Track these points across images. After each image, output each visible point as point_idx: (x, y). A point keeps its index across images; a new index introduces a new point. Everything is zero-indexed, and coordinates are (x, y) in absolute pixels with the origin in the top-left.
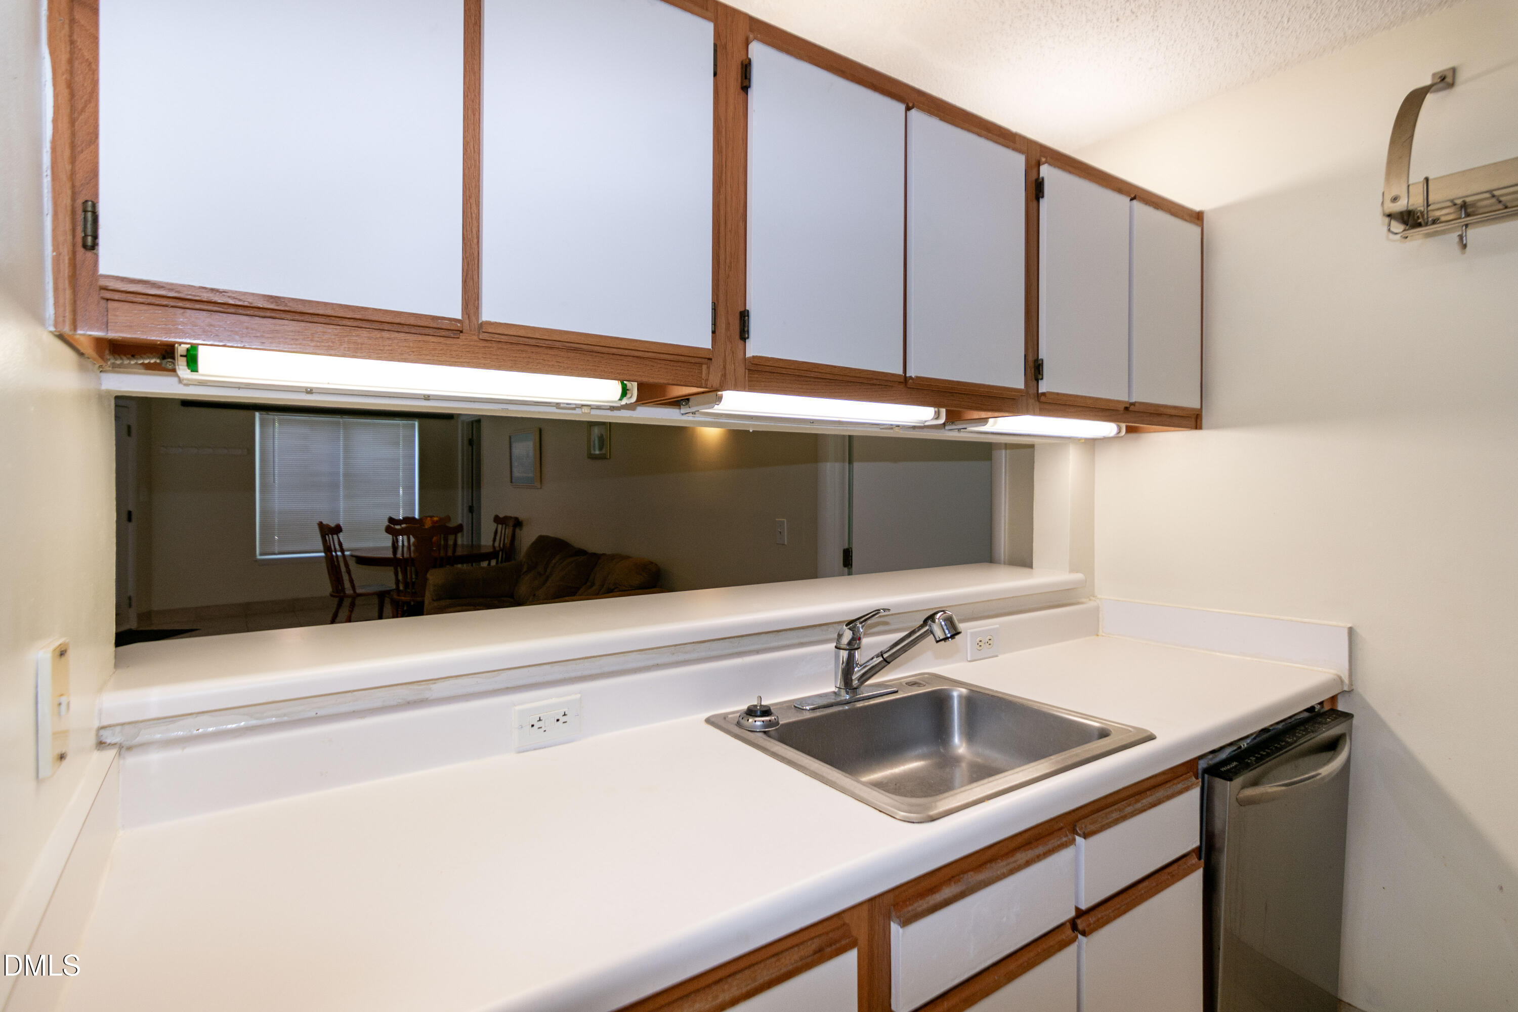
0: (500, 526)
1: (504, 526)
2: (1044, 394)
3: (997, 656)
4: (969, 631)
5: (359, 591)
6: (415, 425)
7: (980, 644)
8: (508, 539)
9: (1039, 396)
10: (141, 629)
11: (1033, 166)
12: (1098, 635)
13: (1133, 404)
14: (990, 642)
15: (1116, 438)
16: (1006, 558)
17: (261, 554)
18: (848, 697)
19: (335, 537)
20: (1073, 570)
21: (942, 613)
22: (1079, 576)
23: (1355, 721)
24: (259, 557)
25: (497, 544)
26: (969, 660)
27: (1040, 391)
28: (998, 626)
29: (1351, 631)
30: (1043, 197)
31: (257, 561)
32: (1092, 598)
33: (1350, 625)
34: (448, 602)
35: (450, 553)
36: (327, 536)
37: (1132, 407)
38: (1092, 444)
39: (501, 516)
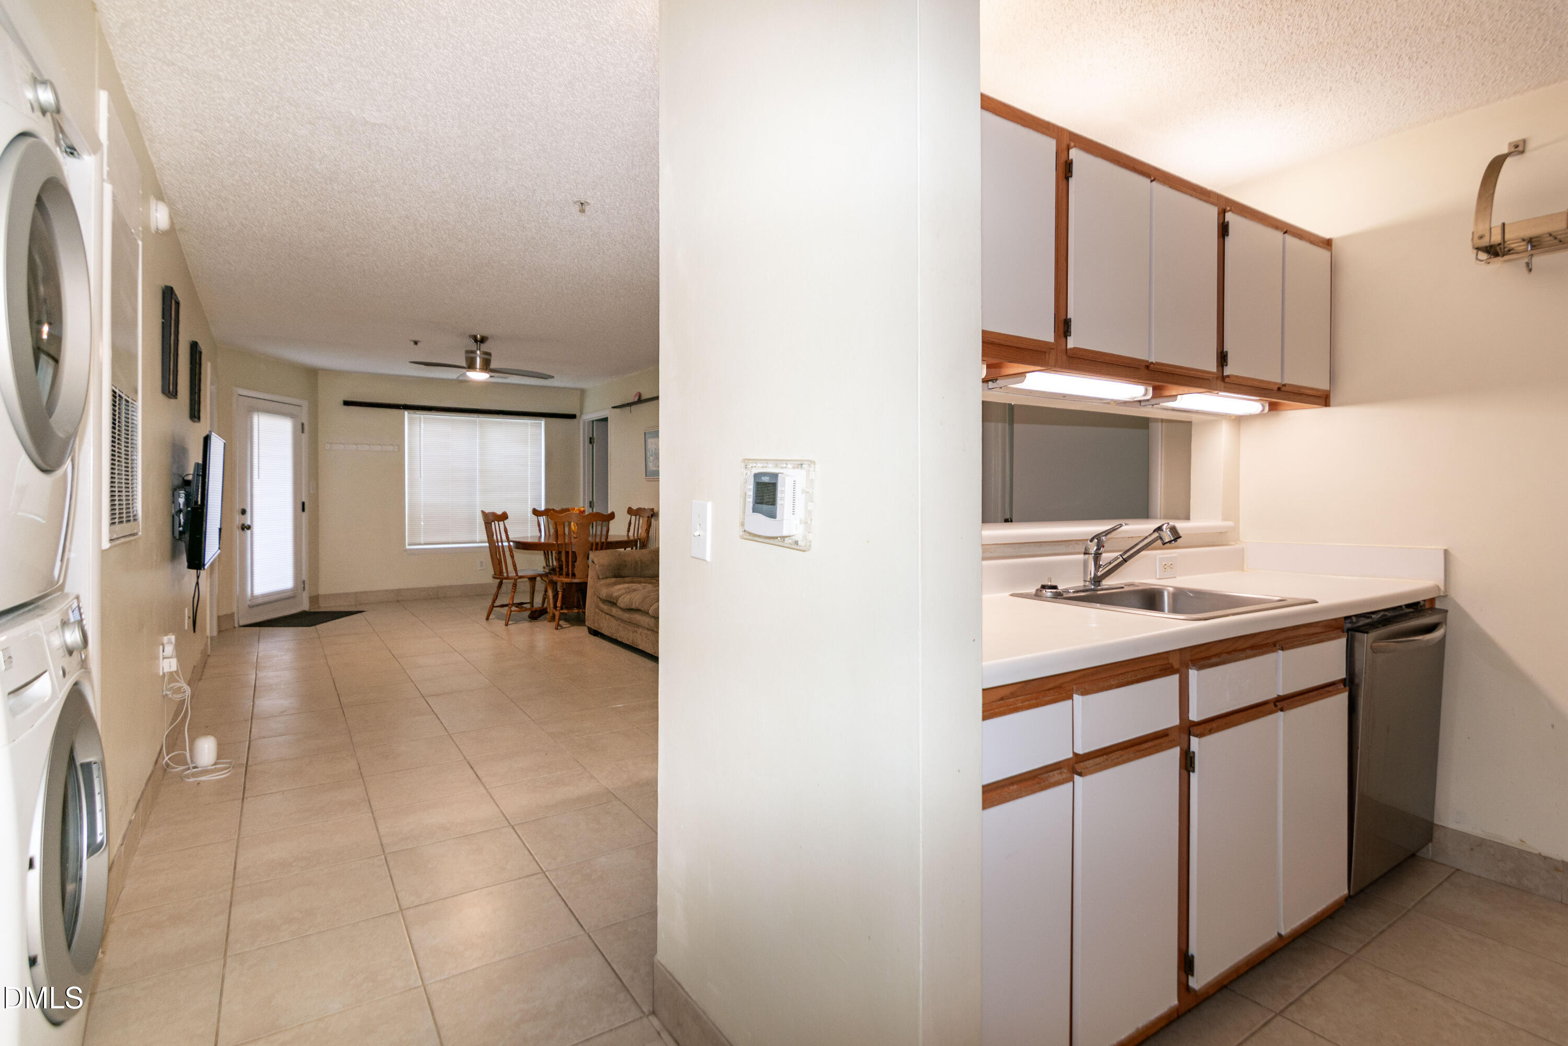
0: (633, 518)
1: (638, 517)
2: (1228, 376)
3: (1175, 577)
4: (1158, 556)
5: (520, 574)
6: (541, 423)
7: (1165, 567)
8: (642, 530)
9: (1223, 378)
10: (312, 611)
11: (1222, 213)
12: (1243, 571)
13: (1284, 385)
14: (1171, 566)
15: (1261, 415)
16: (1162, 513)
17: (410, 545)
18: (1093, 587)
19: (501, 523)
20: (1224, 519)
21: (1166, 525)
22: (1230, 523)
23: (1449, 614)
24: (408, 547)
25: (631, 534)
26: (1157, 578)
27: (1225, 374)
28: (1176, 555)
29: (1446, 552)
30: (1228, 235)
31: (406, 550)
32: (1237, 542)
33: (1445, 548)
34: (614, 580)
35: (603, 540)
36: (493, 523)
37: (1284, 387)
38: (1239, 420)
39: (634, 508)
